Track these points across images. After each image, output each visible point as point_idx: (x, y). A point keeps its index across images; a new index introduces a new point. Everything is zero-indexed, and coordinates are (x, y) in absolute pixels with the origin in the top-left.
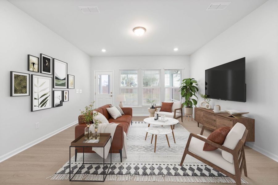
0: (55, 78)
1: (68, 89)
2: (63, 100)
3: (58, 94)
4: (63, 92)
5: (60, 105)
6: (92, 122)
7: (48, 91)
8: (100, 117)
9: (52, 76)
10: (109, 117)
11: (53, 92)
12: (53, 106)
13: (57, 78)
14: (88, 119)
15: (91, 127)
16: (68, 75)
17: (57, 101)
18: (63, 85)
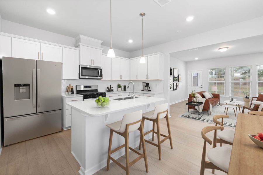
0: (174, 77)
1: (178, 82)
2: (177, 88)
3: (175, 84)
4: (177, 83)
5: (176, 90)
6: (195, 97)
7: (172, 83)
8: (198, 95)
9: (172, 76)
10: (203, 97)
11: (173, 83)
12: (173, 90)
13: (175, 77)
14: (193, 95)
15: (195, 99)
16: (178, 75)
17: (175, 88)
18: (177, 80)
